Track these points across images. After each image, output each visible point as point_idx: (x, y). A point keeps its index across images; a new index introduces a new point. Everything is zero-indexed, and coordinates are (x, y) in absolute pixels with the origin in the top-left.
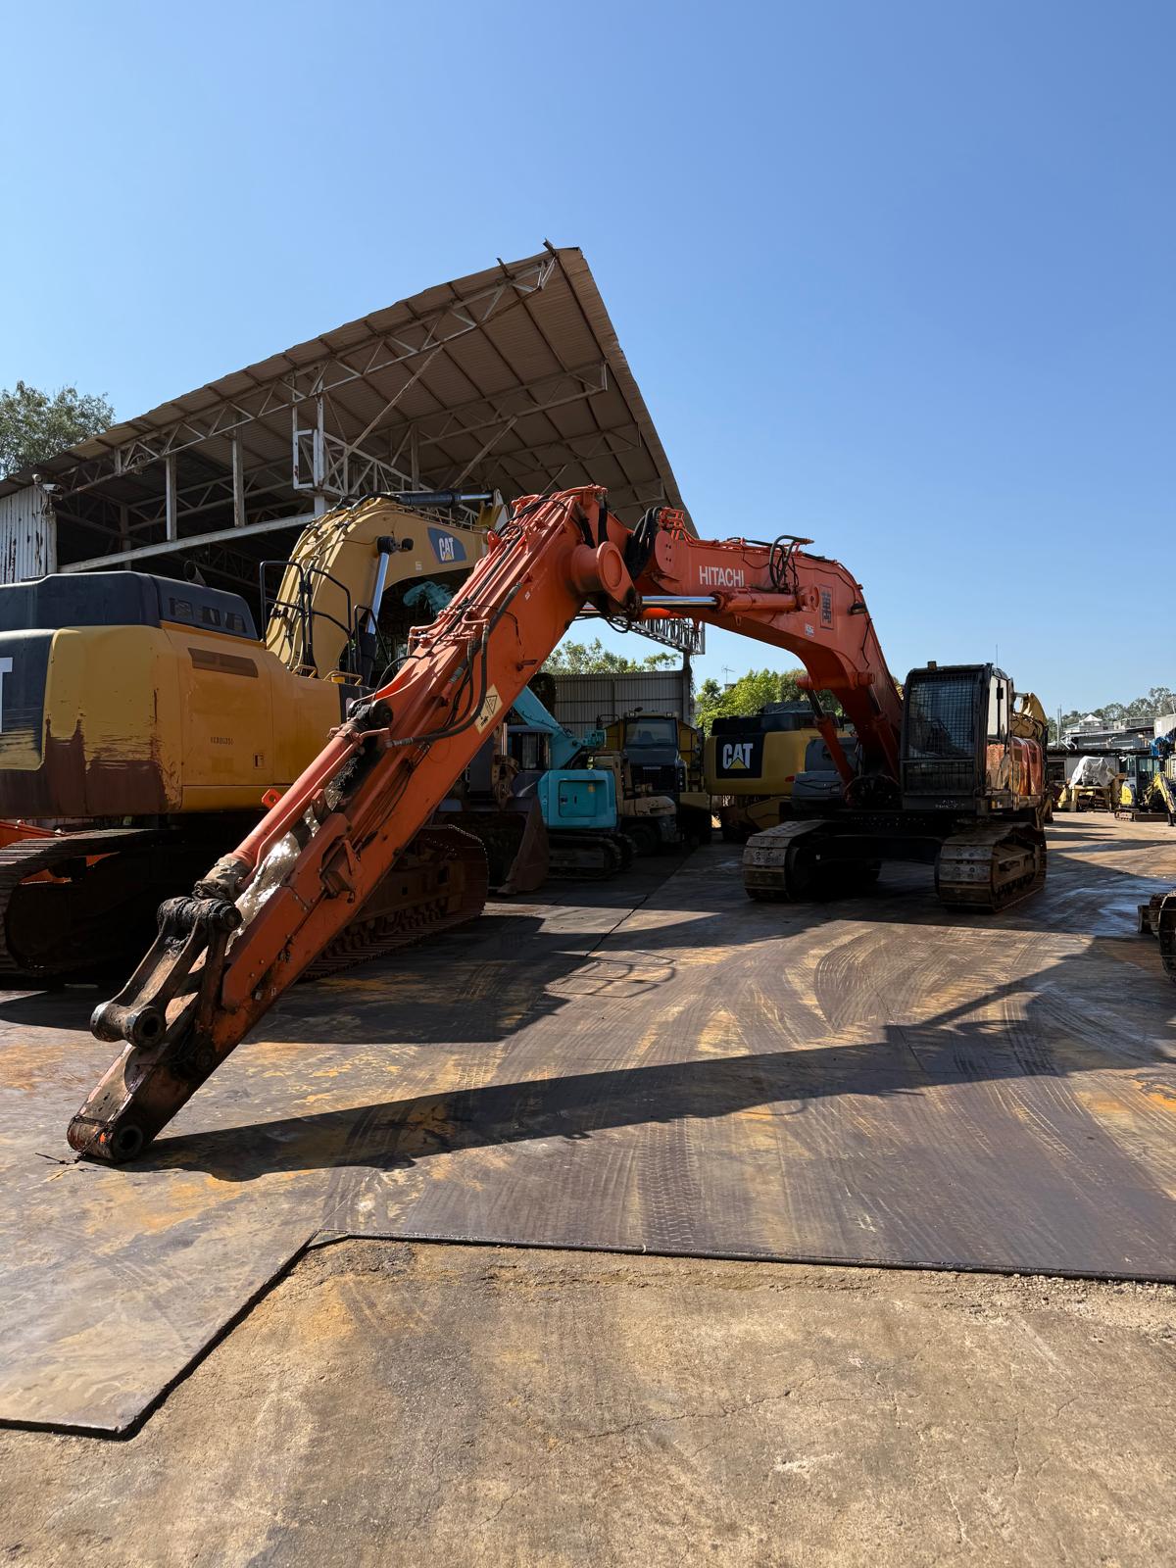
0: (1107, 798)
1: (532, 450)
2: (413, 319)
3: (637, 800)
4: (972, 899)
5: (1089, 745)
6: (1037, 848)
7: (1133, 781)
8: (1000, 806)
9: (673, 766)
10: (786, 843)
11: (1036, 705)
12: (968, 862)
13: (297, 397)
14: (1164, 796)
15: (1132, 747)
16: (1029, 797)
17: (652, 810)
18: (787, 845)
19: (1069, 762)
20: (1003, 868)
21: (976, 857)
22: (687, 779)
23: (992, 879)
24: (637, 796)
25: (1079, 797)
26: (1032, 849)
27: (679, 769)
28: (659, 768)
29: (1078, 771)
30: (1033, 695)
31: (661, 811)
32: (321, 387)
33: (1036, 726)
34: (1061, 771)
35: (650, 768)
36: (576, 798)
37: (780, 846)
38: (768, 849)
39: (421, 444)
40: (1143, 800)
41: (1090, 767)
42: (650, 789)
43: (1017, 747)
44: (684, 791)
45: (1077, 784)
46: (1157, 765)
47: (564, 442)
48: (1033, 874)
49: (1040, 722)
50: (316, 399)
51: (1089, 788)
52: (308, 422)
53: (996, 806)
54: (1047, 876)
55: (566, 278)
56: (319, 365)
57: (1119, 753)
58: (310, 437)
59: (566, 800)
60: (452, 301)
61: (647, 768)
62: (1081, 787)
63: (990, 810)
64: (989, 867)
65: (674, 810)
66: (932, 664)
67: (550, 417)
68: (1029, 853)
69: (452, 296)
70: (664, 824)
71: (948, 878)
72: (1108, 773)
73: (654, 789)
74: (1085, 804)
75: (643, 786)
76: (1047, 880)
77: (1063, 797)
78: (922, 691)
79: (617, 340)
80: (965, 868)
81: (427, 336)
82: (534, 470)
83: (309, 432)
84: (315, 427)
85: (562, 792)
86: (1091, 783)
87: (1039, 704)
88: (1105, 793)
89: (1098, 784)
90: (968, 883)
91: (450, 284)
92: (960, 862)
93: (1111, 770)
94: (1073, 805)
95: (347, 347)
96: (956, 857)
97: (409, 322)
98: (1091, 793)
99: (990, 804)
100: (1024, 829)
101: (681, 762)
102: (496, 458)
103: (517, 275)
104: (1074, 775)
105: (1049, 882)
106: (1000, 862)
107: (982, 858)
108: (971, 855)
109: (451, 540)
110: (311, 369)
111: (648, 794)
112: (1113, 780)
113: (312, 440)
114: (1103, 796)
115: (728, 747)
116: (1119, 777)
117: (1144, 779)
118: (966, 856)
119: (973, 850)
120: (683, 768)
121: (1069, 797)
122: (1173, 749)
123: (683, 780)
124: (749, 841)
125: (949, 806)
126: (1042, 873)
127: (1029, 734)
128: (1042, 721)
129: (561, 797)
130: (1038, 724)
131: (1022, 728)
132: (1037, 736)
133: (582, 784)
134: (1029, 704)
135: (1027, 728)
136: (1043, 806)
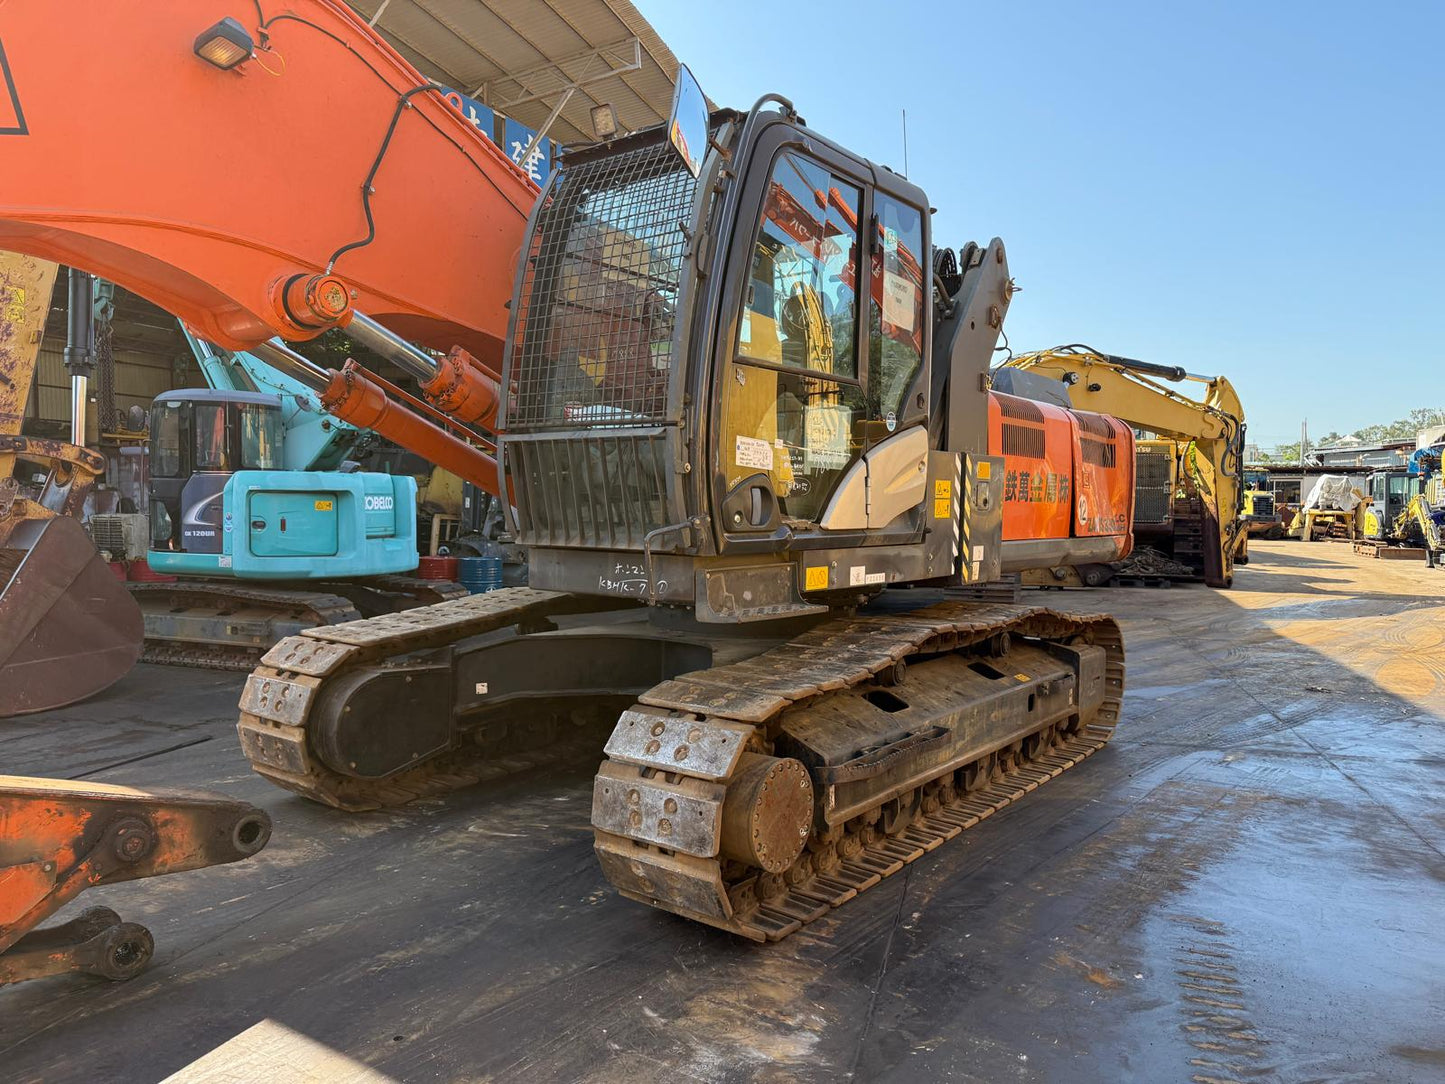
0: (1350, 525)
5: (1333, 463)
6: (1091, 656)
7: (1381, 505)
8: (862, 578)
11: (1228, 394)
12: (668, 775)
14: (1422, 525)
15: (1388, 465)
16: (1067, 542)
19: (1306, 481)
21: (691, 764)
23: (735, 836)
25: (1316, 524)
26: (1073, 661)
29: (1314, 492)
30: (1223, 381)
33: (1227, 424)
34: (1297, 492)
36: (283, 522)
38: (290, 675)
40: (1392, 529)
41: (1330, 487)
43: (1017, 422)
45: (1313, 508)
46: (1415, 483)
48: (1073, 718)
49: (1232, 418)
51: (1327, 512)
53: (838, 576)
57: (1368, 471)
59: (262, 525)
62: (1317, 512)
64: (718, 807)
68: (1050, 676)
71: (609, 823)
72: (1352, 495)
74: (1322, 532)
77: (1295, 523)
80: (657, 796)
86: (1330, 507)
87: (1233, 392)
88: (1348, 519)
89: (1340, 509)
90: (662, 850)
92: (647, 771)
93: (1357, 492)
94: (1306, 534)
96: (642, 756)
98: (1330, 519)
104: (1310, 497)
107: (705, 769)
108: (681, 753)
112: (1359, 504)
114: (1344, 522)
116: (1366, 501)
117: (1395, 503)
118: (667, 755)
119: (688, 733)
121: (1303, 523)
122: (1439, 468)
125: (630, 585)
126: (1113, 708)
127: (1215, 434)
128: (1236, 416)
129: (253, 519)
130: (1227, 419)
131: (1204, 425)
132: (1228, 439)
133: (305, 497)
134: (1217, 393)
135: (1212, 425)
136: (1233, 539)
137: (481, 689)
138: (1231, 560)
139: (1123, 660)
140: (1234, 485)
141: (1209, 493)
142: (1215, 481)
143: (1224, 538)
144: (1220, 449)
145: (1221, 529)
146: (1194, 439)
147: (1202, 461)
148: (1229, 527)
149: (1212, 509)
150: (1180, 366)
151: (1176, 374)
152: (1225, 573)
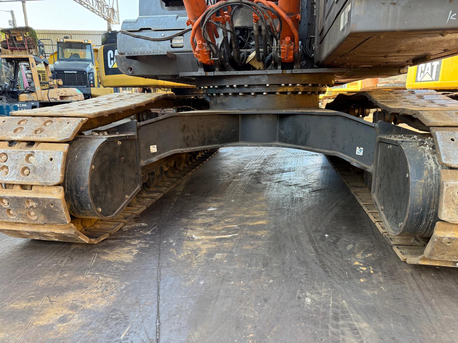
3: (50, 90)
9: (85, 72)
17: (62, 97)
22: (96, 80)
24: (51, 88)
27: (89, 73)
31: (70, 98)
42: (61, 82)
44: (94, 86)
73: (64, 83)
75: (55, 81)
101: (92, 69)
111: (59, 86)
115: (111, 52)
120: (93, 73)
123: (93, 80)
137: (153, 149)
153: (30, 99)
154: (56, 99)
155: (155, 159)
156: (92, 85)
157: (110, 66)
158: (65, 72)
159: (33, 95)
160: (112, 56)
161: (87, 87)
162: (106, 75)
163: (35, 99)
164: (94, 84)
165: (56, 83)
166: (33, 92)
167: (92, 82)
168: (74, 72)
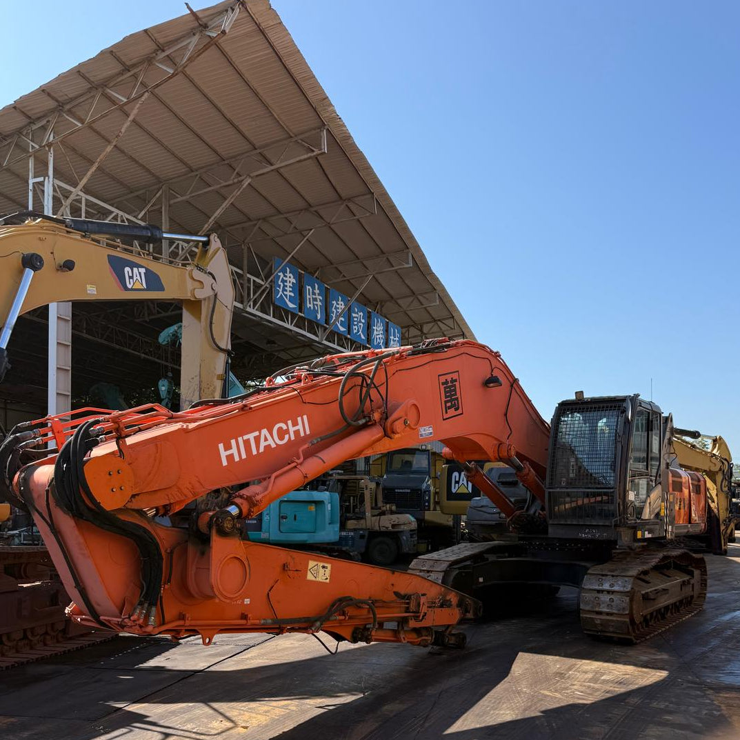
1: (285, 215)
2: (123, 70)
3: (382, 517)
4: (611, 629)
6: (697, 573)
8: (647, 535)
9: (421, 490)
10: (444, 566)
11: (723, 445)
12: (609, 592)
13: (33, 147)
16: (689, 525)
17: (393, 526)
18: (444, 569)
20: (646, 598)
21: (616, 588)
22: (432, 501)
23: (631, 609)
24: (383, 513)
26: (691, 574)
27: (425, 492)
28: (409, 491)
30: (720, 438)
31: (402, 527)
32: (51, 138)
33: (723, 463)
35: (401, 491)
36: (295, 516)
37: (439, 570)
38: (428, 572)
39: (172, 202)
42: (394, 508)
43: (676, 479)
44: (429, 510)
47: (312, 209)
48: (692, 597)
49: (726, 460)
50: (47, 149)
52: (41, 170)
53: (643, 535)
54: (708, 595)
55: (262, 32)
56: (50, 119)
58: (42, 184)
59: (286, 518)
60: (155, 51)
61: (399, 491)
63: (635, 540)
64: (628, 599)
65: (414, 525)
66: (579, 394)
67: (286, 175)
68: (686, 578)
69: (155, 47)
70: (405, 538)
71: (587, 608)
73: (397, 507)
75: (388, 506)
76: (707, 600)
78: (574, 420)
79: (331, 105)
80: (605, 598)
81: (135, 85)
82: (286, 233)
83: (41, 179)
84: (46, 175)
85: (282, 511)
87: (726, 445)
90: (608, 614)
91: (146, 31)
92: (599, 591)
95: (72, 100)
96: (597, 587)
97: (121, 73)
99: (635, 534)
100: (680, 556)
101: (428, 486)
102: (255, 222)
103: (209, 23)
105: (709, 603)
106: (643, 592)
107: (622, 589)
108: (612, 586)
109: (143, 271)
110: (44, 122)
111: (392, 512)
113: (43, 186)
115: (456, 474)
118: (606, 586)
119: (612, 580)
120: (429, 491)
123: (429, 501)
124: (413, 563)
125: (592, 535)
126: (703, 595)
127: (717, 469)
128: (728, 459)
129: (281, 515)
130: (724, 461)
131: (711, 464)
132: (723, 471)
133: (302, 504)
134: (717, 445)
135: (715, 464)
136: (727, 528)
137: (481, 580)
138: (727, 540)
139: (706, 575)
140: (727, 497)
141: (714, 502)
142: (717, 495)
143: (722, 527)
144: (719, 478)
145: (721, 522)
146: (705, 471)
147: (710, 484)
148: (725, 521)
149: (716, 510)
150: (697, 430)
151: (695, 435)
152: (723, 547)
153: (357, 527)
154: (387, 528)
155: (481, 585)
156: (427, 508)
157: (454, 491)
158: (396, 491)
159: (362, 521)
160: (457, 479)
161: (421, 510)
162: (447, 500)
163: (364, 527)
164: (429, 506)
165: (388, 509)
166: (362, 518)
167: (427, 504)
168: (407, 491)
